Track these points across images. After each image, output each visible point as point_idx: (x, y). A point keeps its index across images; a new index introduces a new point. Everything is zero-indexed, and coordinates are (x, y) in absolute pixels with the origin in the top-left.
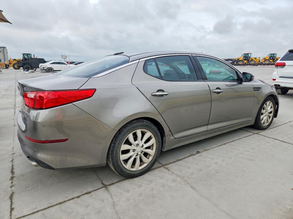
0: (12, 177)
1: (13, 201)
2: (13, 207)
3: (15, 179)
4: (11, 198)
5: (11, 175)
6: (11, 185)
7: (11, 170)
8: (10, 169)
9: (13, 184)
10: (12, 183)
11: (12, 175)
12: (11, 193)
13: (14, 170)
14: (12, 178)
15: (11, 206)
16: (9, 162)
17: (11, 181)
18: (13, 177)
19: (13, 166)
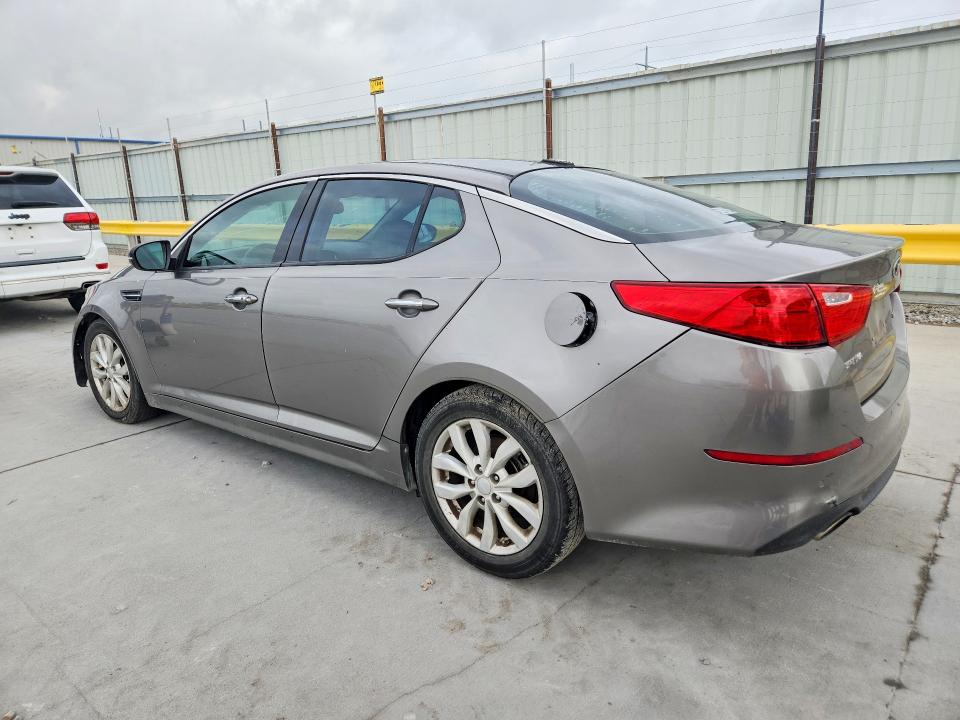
0: (933, 563)
1: (941, 506)
2: (945, 498)
3: (925, 552)
4: (944, 515)
5: (934, 570)
6: (940, 541)
7: (928, 588)
8: (930, 596)
9: (931, 542)
10: (936, 546)
11: (929, 569)
12: (944, 523)
13: (918, 581)
14: (932, 559)
15: (948, 500)
16: (927, 638)
17: (938, 551)
18: (927, 559)
19: (918, 605)
